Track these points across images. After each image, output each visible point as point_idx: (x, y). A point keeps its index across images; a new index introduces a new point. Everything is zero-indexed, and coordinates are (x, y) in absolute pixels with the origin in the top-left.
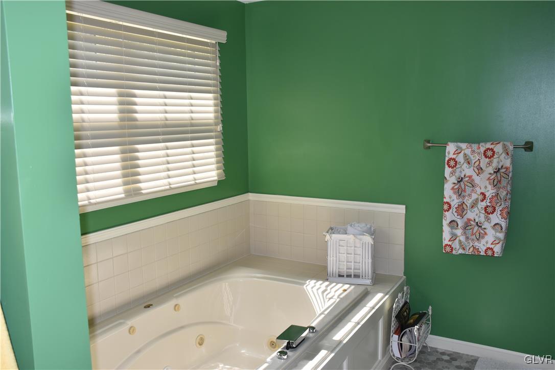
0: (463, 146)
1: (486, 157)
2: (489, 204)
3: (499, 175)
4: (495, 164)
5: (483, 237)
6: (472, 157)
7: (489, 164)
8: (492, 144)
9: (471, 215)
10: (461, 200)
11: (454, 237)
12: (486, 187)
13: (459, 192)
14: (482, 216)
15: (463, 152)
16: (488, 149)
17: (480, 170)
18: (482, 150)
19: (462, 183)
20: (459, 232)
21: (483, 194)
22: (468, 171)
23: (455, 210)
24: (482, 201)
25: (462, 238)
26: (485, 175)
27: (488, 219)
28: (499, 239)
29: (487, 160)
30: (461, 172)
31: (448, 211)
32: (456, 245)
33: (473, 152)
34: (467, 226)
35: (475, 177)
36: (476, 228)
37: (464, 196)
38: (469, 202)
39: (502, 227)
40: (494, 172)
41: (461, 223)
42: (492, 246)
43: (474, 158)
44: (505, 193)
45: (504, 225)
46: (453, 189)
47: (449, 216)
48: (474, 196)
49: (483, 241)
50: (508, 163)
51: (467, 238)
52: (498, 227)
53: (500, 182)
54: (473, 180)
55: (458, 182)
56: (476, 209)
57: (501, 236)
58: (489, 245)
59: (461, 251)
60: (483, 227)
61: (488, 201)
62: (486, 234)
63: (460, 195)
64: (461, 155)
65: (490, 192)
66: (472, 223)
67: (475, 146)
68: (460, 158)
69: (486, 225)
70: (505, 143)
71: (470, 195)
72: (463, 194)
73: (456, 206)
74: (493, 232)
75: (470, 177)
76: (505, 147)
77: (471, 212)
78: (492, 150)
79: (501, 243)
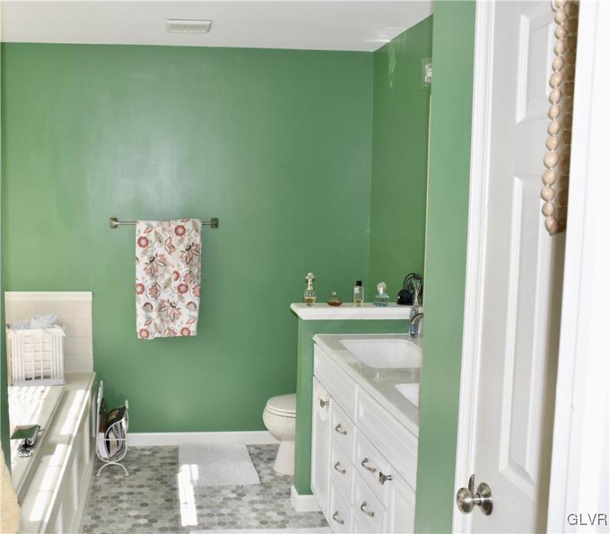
0: (154, 223)
1: (177, 234)
2: (183, 283)
3: (191, 253)
4: (186, 242)
5: (178, 318)
6: (163, 235)
7: (181, 241)
8: (182, 221)
9: (165, 296)
10: (154, 281)
11: (149, 321)
12: (179, 265)
13: (153, 273)
14: (176, 296)
15: (153, 230)
16: (179, 226)
17: (172, 248)
18: (173, 227)
19: (154, 263)
20: (154, 314)
21: (176, 272)
22: (159, 250)
23: (148, 291)
24: (176, 279)
25: (158, 321)
26: (177, 253)
27: (181, 299)
28: (193, 317)
29: (179, 237)
30: (152, 251)
31: (142, 293)
32: (151, 329)
33: (164, 229)
34: (161, 308)
35: (167, 255)
36: (171, 308)
37: (156, 277)
38: (161, 282)
39: (195, 305)
40: (187, 250)
41: (155, 304)
42: (187, 326)
43: (165, 237)
44: (197, 270)
45: (197, 303)
46: (145, 269)
47: (142, 299)
48: (167, 276)
49: (178, 322)
50: (198, 240)
51: (162, 320)
52: (192, 306)
53: (191, 259)
54: (165, 259)
55: (151, 262)
56: (169, 289)
57: (196, 314)
58: (184, 325)
59: (157, 335)
60: (177, 307)
61: (183, 279)
62: (180, 314)
63: (153, 276)
64: (152, 233)
65: (184, 270)
66: (166, 304)
67: (166, 224)
68: (152, 237)
69: (180, 305)
70: (195, 220)
71: (162, 275)
72: (156, 274)
73: (150, 287)
74: (187, 311)
75: (162, 256)
76: (194, 224)
77: (164, 292)
78: (182, 227)
79: (196, 322)
